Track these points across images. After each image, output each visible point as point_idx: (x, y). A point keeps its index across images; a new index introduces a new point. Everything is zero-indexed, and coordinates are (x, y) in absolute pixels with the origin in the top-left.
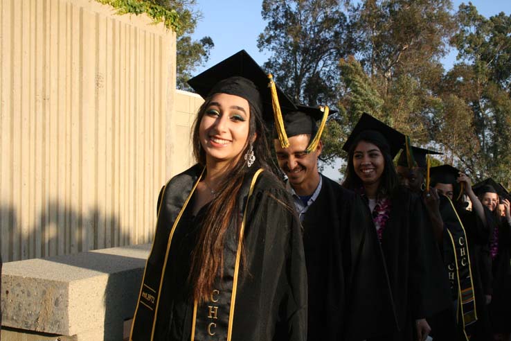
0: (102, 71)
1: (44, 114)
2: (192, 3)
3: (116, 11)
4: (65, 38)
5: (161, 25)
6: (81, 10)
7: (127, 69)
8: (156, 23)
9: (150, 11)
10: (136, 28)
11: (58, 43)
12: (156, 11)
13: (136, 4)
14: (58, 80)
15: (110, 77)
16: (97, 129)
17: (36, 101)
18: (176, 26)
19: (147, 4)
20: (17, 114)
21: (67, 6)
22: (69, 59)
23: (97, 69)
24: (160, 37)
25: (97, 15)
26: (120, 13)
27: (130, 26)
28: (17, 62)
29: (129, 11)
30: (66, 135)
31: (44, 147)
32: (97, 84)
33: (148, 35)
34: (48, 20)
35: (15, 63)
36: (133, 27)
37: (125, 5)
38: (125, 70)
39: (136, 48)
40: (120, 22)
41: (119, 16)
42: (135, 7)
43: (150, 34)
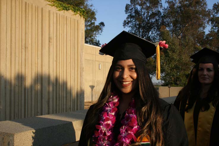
0: (51, 35)
1: (25, 55)
2: (91, 6)
3: (57, 9)
4: (35, 21)
5: (78, 15)
6: (42, 9)
7: (63, 35)
8: (76, 15)
9: (73, 9)
10: (66, 17)
11: (32, 23)
12: (75, 9)
13: (67, 6)
14: (32, 39)
15: (55, 38)
16: (49, 61)
17: (22, 49)
19: (71, 6)
20: (13, 54)
21: (36, 7)
22: (37, 30)
23: (49, 34)
24: (78, 21)
25: (49, 11)
26: (59, 10)
27: (64, 16)
28: (13, 32)
29: (64, 9)
30: (35, 63)
31: (25, 69)
32: (49, 41)
33: (72, 20)
34: (27, 13)
35: (12, 32)
36: (65, 17)
37: (62, 7)
38: (62, 35)
39: (67, 25)
40: (60, 14)
41: (59, 11)
42: (66, 8)
43: (73, 19)
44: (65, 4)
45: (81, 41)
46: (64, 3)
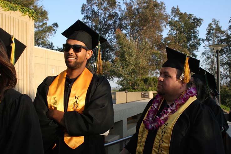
2: (42, 6)
3: (3, 9)
5: (26, 16)
8: (24, 16)
9: (21, 9)
10: (13, 18)
12: (23, 10)
13: (14, 6)
18: (34, 17)
19: (19, 6)
26: (5, 10)
27: (11, 17)
29: (10, 10)
33: (20, 21)
36: (12, 18)
37: (8, 7)
39: (14, 27)
40: (5, 15)
41: (5, 12)
42: (13, 8)
44: (12, 4)
45: (31, 44)
46: (10, 3)
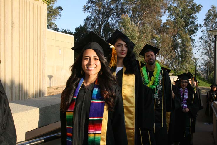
0: (14, 21)
5: (41, 1)
15: (18, 23)
16: (12, 47)
18: (47, 2)
23: (12, 20)
24: (40, 6)
32: (12, 27)
36: (28, 2)
38: (25, 20)
39: (29, 11)
43: (36, 5)
45: (44, 27)
